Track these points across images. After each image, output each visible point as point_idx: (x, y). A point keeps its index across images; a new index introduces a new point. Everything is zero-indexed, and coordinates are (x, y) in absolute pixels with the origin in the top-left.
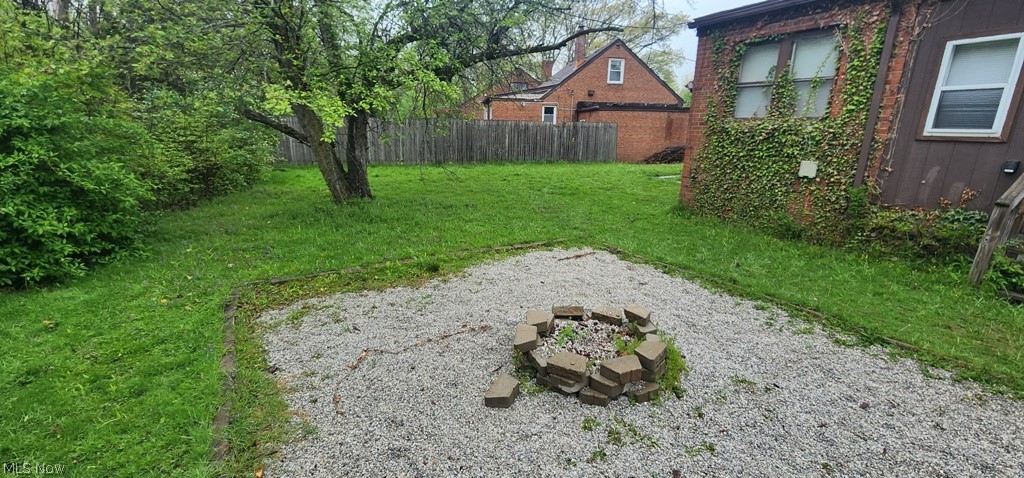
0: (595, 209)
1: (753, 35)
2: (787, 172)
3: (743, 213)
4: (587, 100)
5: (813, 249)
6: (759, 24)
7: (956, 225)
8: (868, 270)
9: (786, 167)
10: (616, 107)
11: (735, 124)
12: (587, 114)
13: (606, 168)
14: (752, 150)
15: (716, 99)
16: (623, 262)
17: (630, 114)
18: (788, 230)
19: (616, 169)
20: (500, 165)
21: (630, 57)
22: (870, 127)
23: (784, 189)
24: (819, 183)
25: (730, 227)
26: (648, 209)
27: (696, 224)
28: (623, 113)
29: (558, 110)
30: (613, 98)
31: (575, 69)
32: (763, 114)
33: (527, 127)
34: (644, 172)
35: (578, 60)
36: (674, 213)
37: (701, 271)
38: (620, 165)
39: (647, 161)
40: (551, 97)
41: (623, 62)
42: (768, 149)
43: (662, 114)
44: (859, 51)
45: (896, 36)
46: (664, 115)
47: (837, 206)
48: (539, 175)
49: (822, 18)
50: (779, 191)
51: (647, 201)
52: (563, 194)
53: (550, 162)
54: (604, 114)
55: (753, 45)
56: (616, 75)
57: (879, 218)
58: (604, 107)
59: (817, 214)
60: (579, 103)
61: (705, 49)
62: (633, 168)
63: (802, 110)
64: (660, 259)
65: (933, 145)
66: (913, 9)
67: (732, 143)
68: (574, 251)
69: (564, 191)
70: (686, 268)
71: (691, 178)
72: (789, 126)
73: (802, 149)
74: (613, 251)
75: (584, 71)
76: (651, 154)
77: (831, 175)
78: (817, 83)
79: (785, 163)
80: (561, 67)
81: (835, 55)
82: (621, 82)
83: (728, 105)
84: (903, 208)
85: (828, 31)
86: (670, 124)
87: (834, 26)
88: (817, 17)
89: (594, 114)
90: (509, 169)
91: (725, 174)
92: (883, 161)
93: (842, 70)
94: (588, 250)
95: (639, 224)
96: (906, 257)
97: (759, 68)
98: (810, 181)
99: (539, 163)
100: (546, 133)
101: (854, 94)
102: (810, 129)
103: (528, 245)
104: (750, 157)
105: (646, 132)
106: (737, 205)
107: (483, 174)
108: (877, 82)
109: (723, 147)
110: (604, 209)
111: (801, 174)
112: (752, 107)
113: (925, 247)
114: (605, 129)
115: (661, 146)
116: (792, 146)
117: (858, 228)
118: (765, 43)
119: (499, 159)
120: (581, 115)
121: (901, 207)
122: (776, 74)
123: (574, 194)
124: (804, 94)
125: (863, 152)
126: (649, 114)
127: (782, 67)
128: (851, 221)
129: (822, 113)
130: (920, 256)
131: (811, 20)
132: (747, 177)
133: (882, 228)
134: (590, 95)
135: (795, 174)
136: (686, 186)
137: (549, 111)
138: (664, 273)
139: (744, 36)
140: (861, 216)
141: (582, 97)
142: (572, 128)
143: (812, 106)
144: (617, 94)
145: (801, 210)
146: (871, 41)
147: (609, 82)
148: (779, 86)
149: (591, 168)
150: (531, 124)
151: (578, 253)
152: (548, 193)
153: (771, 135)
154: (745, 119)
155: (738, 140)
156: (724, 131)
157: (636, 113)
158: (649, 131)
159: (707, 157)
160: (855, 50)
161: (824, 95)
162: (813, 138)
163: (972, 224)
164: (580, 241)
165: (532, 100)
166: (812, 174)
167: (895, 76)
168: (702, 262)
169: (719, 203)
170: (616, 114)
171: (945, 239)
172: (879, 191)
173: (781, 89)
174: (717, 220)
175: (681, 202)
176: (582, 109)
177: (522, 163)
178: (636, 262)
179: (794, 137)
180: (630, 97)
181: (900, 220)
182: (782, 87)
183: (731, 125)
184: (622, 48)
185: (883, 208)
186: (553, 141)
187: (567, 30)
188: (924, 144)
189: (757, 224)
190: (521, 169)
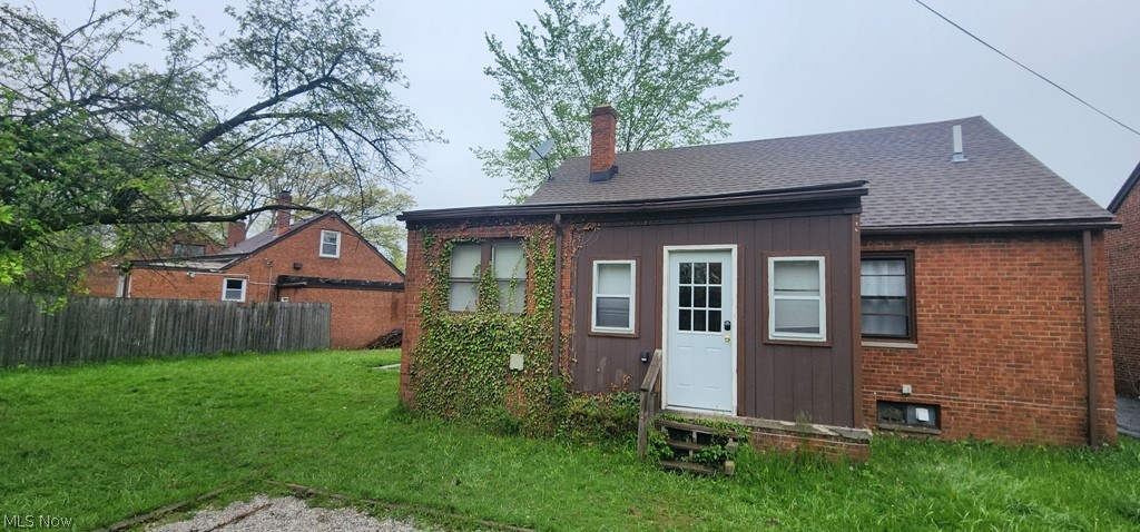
0: (287, 425)
1: (458, 235)
2: (500, 365)
3: (466, 412)
4: (293, 274)
5: (530, 443)
6: (463, 227)
7: (624, 406)
8: (573, 460)
9: (498, 360)
10: (330, 284)
11: (450, 318)
12: (292, 291)
13: (313, 358)
14: (468, 344)
15: (430, 292)
16: (313, 511)
17: (347, 292)
18: (508, 424)
19: (326, 359)
20: (135, 363)
21: (347, 231)
22: (556, 322)
23: (499, 382)
24: (527, 375)
25: (454, 427)
26: (362, 416)
27: (417, 430)
28: (339, 292)
29: (249, 284)
30: (327, 273)
31: (276, 237)
32: (473, 308)
33: (191, 309)
34: (364, 362)
35: (281, 228)
36: (393, 418)
37: (416, 503)
38: (335, 354)
39: (370, 346)
40: (238, 267)
41: (339, 236)
42: (482, 342)
43: (386, 293)
44: (540, 260)
45: (562, 253)
46: (388, 295)
47: (543, 396)
48: (204, 378)
49: (511, 230)
50: (496, 384)
51: (363, 403)
52: (239, 407)
53: (229, 355)
54: (314, 292)
55: (458, 243)
56: (329, 247)
57: (576, 404)
58: (314, 283)
59: (530, 405)
60: (280, 277)
61: (415, 242)
62: (351, 356)
63: (506, 308)
64: (366, 495)
65: (599, 339)
66: (570, 234)
67: (448, 336)
68: (232, 511)
69: (240, 401)
70: (399, 501)
71: (410, 373)
72: (496, 321)
73: (510, 343)
74: (301, 495)
75: (289, 240)
76: (376, 337)
77: (535, 367)
78: (514, 283)
79: (497, 356)
80: (261, 230)
81: (524, 261)
82: (337, 256)
83: (442, 298)
84: (591, 393)
85: (517, 240)
86: (395, 305)
87: (519, 238)
88: (507, 228)
89: (300, 292)
90: (151, 370)
91: (444, 369)
92: (570, 353)
93: (531, 275)
94: (259, 501)
95: (346, 441)
96: (598, 439)
97: (466, 265)
98: (520, 373)
99: (211, 357)
100: (226, 317)
101: (542, 295)
102: (513, 324)
103: (142, 518)
104: (466, 351)
105: (368, 314)
106: (459, 401)
107: (91, 383)
108: (556, 287)
109: (440, 340)
110: (299, 424)
111: (512, 367)
112: (463, 301)
113: (609, 429)
114: (314, 310)
115: (386, 327)
116: (501, 340)
117: (561, 417)
118: (469, 244)
119: (134, 355)
120: (283, 292)
121: (588, 393)
122: (482, 272)
123: (257, 404)
124: (505, 291)
125: (555, 344)
126: (371, 293)
127: (485, 266)
128: (555, 411)
129: (521, 310)
130: (607, 437)
131: (503, 230)
132: (466, 372)
133: (578, 414)
134: (297, 268)
135: (507, 367)
136: (406, 385)
137: (235, 284)
138: (371, 515)
139: (450, 236)
140: (563, 404)
141: (285, 269)
142: (266, 309)
143: (513, 303)
144: (333, 270)
145: (517, 403)
146: (547, 255)
147: (321, 255)
148: (484, 284)
149: (293, 360)
150: (199, 304)
151: (239, 512)
152: (213, 407)
153: (482, 330)
154: (459, 313)
155: (454, 333)
156: (439, 324)
157: (355, 292)
158: (371, 312)
159: (425, 352)
160: (537, 259)
161: (520, 294)
162: (517, 333)
163: (633, 404)
164: (249, 488)
165: (208, 270)
166: (520, 368)
167: (567, 282)
168: (418, 488)
169: (441, 402)
170: (330, 292)
171: (620, 419)
172: (572, 380)
173: (486, 286)
174: (440, 421)
175: (400, 403)
176: (283, 284)
177: (178, 359)
178: (332, 507)
179: (501, 332)
180: (348, 274)
181: (589, 405)
182: (487, 285)
183: (446, 319)
184: (337, 221)
185: (576, 396)
186: (235, 326)
187: (271, 189)
188: (594, 339)
189: (479, 421)
190: (173, 369)
